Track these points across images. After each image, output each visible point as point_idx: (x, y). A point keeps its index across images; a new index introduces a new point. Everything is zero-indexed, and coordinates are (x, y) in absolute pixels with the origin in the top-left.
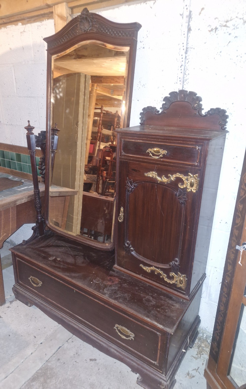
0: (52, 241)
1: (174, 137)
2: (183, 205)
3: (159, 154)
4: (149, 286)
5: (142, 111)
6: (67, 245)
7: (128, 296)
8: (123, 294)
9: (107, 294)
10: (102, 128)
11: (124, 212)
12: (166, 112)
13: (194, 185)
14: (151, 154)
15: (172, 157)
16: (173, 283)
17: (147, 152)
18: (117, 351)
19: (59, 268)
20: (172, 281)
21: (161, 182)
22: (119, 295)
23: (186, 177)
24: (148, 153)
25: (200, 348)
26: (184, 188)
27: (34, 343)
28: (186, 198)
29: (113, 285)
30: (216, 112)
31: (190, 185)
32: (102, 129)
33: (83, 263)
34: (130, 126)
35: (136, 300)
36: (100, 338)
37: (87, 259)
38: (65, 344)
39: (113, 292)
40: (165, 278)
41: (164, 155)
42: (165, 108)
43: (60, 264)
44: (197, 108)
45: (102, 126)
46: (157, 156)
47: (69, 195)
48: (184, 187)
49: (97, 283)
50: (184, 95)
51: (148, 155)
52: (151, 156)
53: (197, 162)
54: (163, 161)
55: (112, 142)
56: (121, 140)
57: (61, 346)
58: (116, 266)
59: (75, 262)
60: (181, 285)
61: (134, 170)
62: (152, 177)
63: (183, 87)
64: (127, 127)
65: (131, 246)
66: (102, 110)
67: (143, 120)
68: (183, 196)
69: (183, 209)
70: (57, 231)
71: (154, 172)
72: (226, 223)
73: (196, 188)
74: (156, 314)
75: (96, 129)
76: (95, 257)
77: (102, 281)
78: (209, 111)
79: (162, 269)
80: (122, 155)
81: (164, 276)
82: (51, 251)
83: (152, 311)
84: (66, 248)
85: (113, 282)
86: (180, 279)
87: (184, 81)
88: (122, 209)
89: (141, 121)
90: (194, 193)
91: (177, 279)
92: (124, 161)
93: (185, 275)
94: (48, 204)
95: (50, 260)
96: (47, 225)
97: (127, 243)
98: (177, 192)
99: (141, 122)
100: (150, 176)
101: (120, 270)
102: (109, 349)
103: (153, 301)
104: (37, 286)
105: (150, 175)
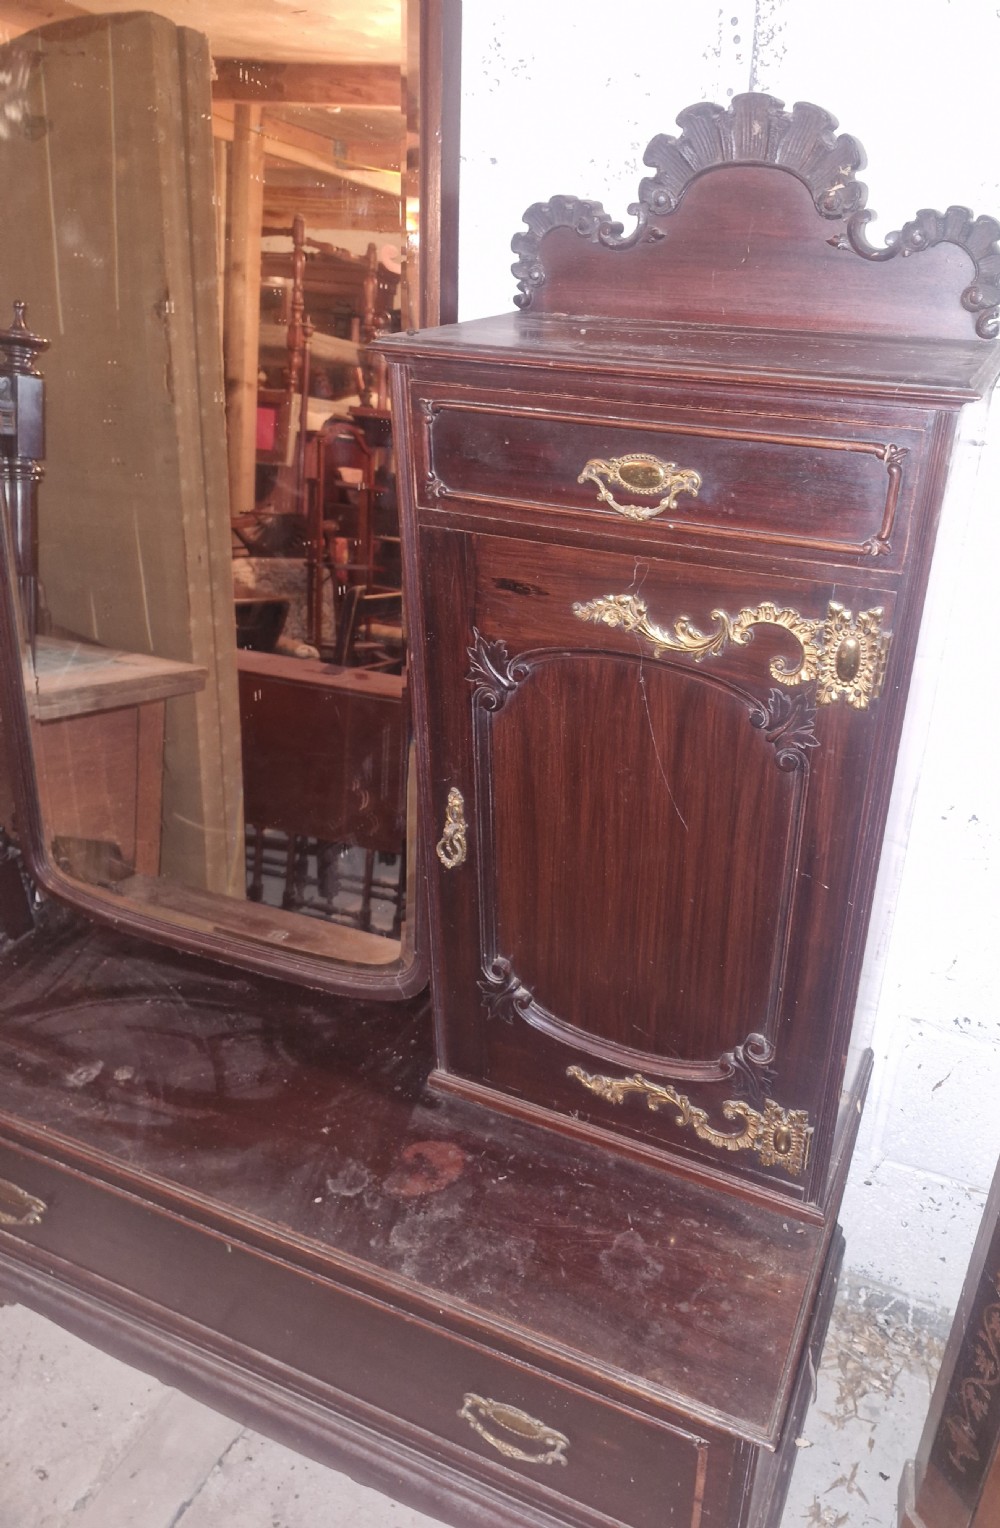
0: (78, 967)
1: (743, 385)
2: (793, 775)
3: (656, 490)
4: (618, 1164)
5: (524, 228)
6: (170, 976)
7: (522, 1249)
8: (491, 1243)
9: (410, 1256)
10: (309, 331)
11: (468, 813)
12: (661, 232)
13: (861, 668)
14: (605, 494)
15: (731, 511)
16: (742, 1151)
17: (581, 480)
18: (484, 1504)
19: (130, 1131)
20: (737, 1137)
21: (670, 653)
22: (474, 1257)
23: (816, 625)
24: (590, 483)
25: (851, 1365)
26: (803, 685)
27: (41, 1509)
28: (811, 741)
29: (437, 1193)
30: (949, 231)
31: (834, 669)
32: (306, 335)
33: (263, 1078)
34: (461, 319)
35: (567, 1271)
36: (389, 1445)
37: (282, 1052)
38: (209, 1479)
39: (440, 1238)
40: (700, 1126)
41: (682, 496)
42: (659, 210)
43: (131, 1105)
44: (845, 210)
45: (304, 320)
46: (644, 506)
47: (158, 696)
48: (801, 681)
49: (349, 1198)
50: (768, 130)
51: (589, 492)
52: (605, 505)
53: (879, 538)
54: (679, 535)
55: (364, 397)
56: (417, 406)
57: (186, 1500)
58: (440, 1073)
59: (220, 1079)
60: (781, 1157)
61: (509, 588)
62: (618, 630)
63: (754, 81)
64: (443, 322)
65: (515, 980)
66: (300, 240)
67: (531, 282)
68: (796, 726)
69: (794, 795)
70: (100, 911)
71: (629, 598)
72: (974, 817)
73: (870, 686)
74: (678, 1339)
75: (280, 335)
76: (327, 1035)
77: (375, 1181)
78: (909, 227)
79: (683, 1086)
80: (430, 497)
81: (695, 1116)
82: (73, 1025)
83: (656, 1324)
84: (163, 1001)
85: (434, 1175)
86: (778, 1131)
87: (761, 40)
88: (455, 799)
89: (520, 287)
90: (861, 709)
91: (761, 1132)
92: (447, 535)
93: (805, 1113)
94: (31, 769)
95: (74, 1089)
96: (39, 884)
97: (496, 970)
98: (759, 707)
99: (519, 292)
100: (606, 619)
101: (467, 1095)
102: (438, 1498)
103: (649, 1259)
104: (21, 1223)
105: (607, 614)
